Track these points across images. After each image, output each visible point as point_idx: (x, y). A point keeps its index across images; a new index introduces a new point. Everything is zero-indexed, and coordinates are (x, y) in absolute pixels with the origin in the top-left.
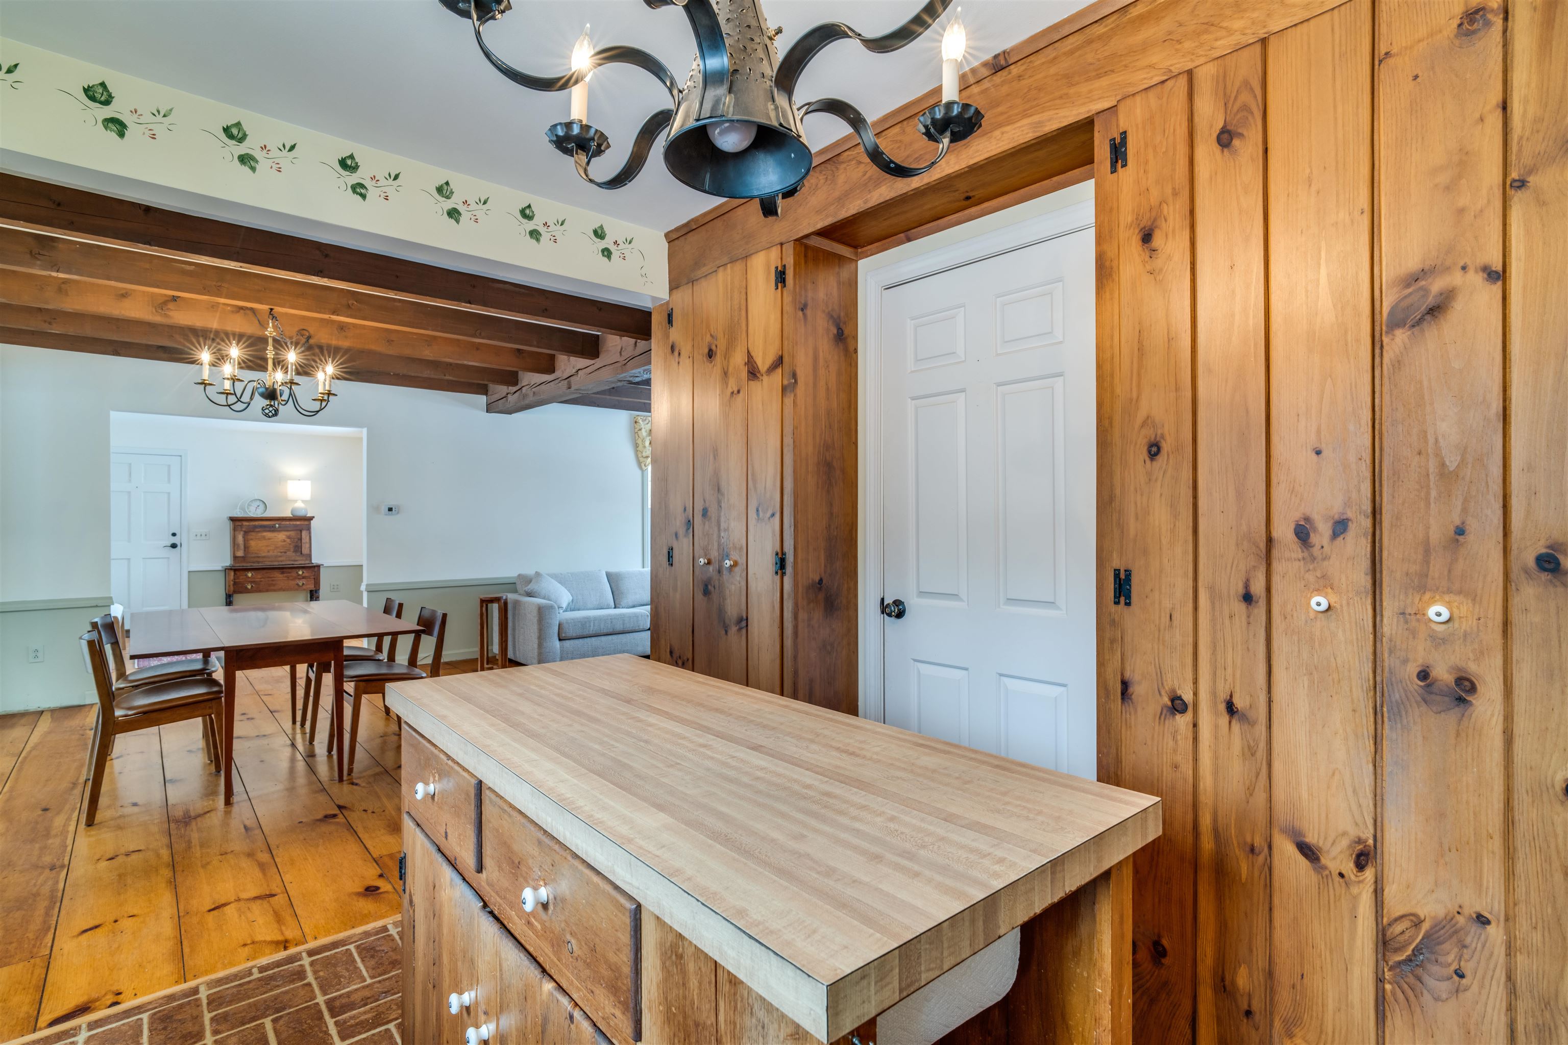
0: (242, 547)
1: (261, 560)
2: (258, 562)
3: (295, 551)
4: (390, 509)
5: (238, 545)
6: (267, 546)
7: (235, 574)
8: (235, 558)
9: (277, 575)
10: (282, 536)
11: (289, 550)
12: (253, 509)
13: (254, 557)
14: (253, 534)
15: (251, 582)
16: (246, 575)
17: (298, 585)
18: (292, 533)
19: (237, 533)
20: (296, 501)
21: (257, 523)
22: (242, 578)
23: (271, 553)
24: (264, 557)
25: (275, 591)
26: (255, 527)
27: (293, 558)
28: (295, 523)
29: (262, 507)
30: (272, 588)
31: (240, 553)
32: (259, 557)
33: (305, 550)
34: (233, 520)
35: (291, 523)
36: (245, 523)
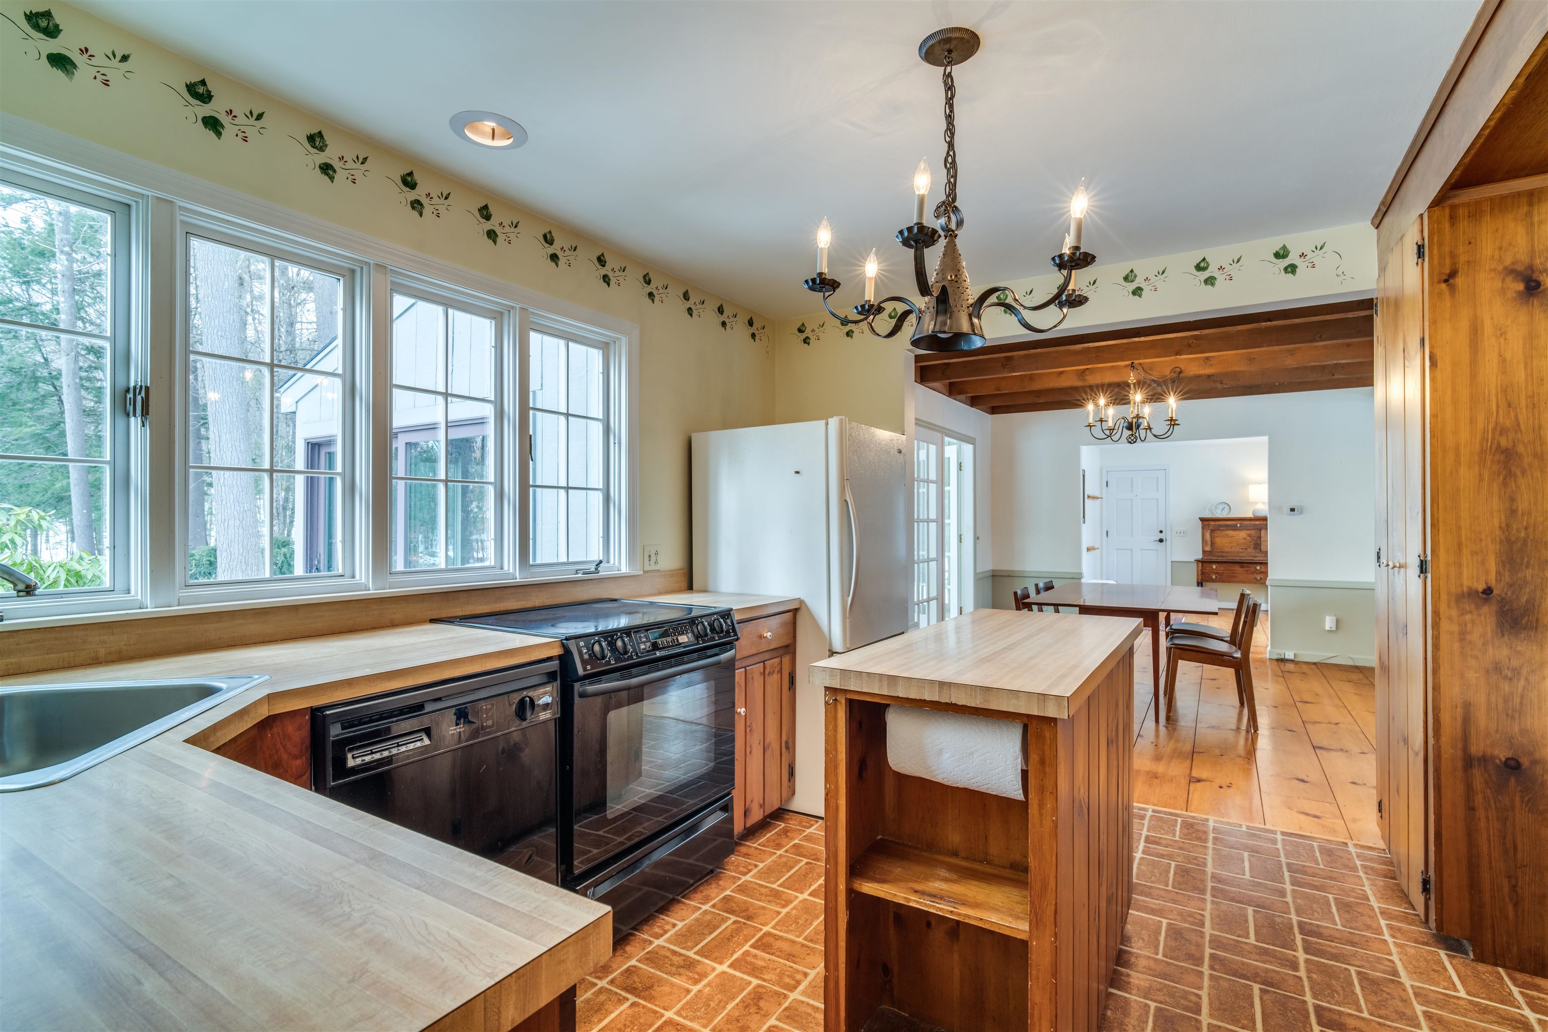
0: (1209, 543)
1: (1225, 554)
2: (1223, 557)
3: (1255, 548)
4: (1292, 510)
5: (1206, 541)
6: (1230, 543)
7: (1202, 565)
8: (1204, 552)
9: (1237, 568)
10: (1243, 534)
11: (1249, 547)
12: (1219, 511)
13: (1218, 552)
14: (1218, 532)
15: (1216, 573)
16: (1211, 567)
17: (1256, 578)
18: (1253, 532)
19: (1205, 531)
20: (1257, 503)
21: (1221, 523)
22: (1208, 569)
23: (1234, 549)
24: (1227, 552)
25: (1235, 582)
26: (1220, 526)
27: (1253, 555)
28: (1254, 522)
29: (1227, 508)
30: (1233, 579)
31: (1208, 548)
32: (1223, 552)
33: (1263, 548)
34: (1202, 520)
35: (1251, 523)
36: (1212, 523)
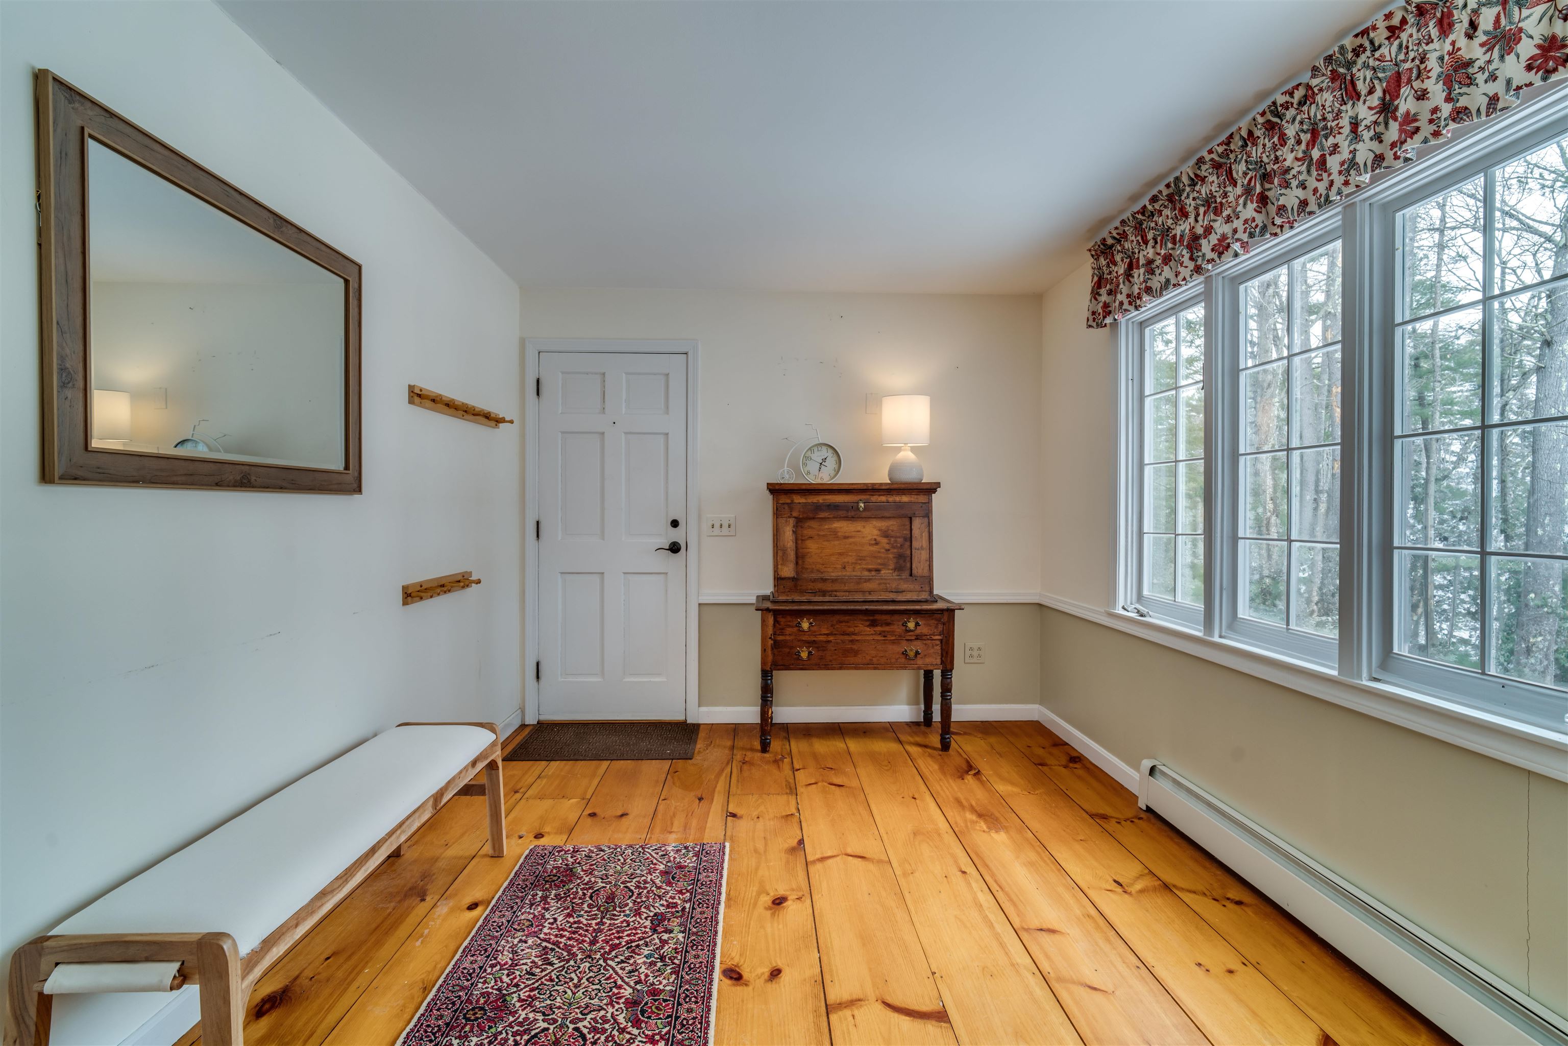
0: (791, 554)
1: (828, 587)
2: (824, 593)
3: (899, 569)
5: (784, 551)
6: (840, 554)
7: (776, 621)
8: (778, 580)
9: (860, 627)
10: (869, 530)
11: (885, 565)
12: (813, 467)
13: (815, 581)
14: (813, 524)
15: (810, 644)
16: (799, 625)
17: (905, 654)
18: (892, 525)
19: (781, 520)
20: (899, 449)
21: (820, 499)
22: (788, 635)
23: (849, 572)
24: (834, 581)
25: (857, 667)
26: (818, 508)
27: (894, 585)
28: (897, 499)
29: (831, 463)
30: (852, 660)
31: (788, 571)
32: (824, 580)
33: (919, 568)
34: (776, 490)
35: (891, 499)
36: (798, 499)
